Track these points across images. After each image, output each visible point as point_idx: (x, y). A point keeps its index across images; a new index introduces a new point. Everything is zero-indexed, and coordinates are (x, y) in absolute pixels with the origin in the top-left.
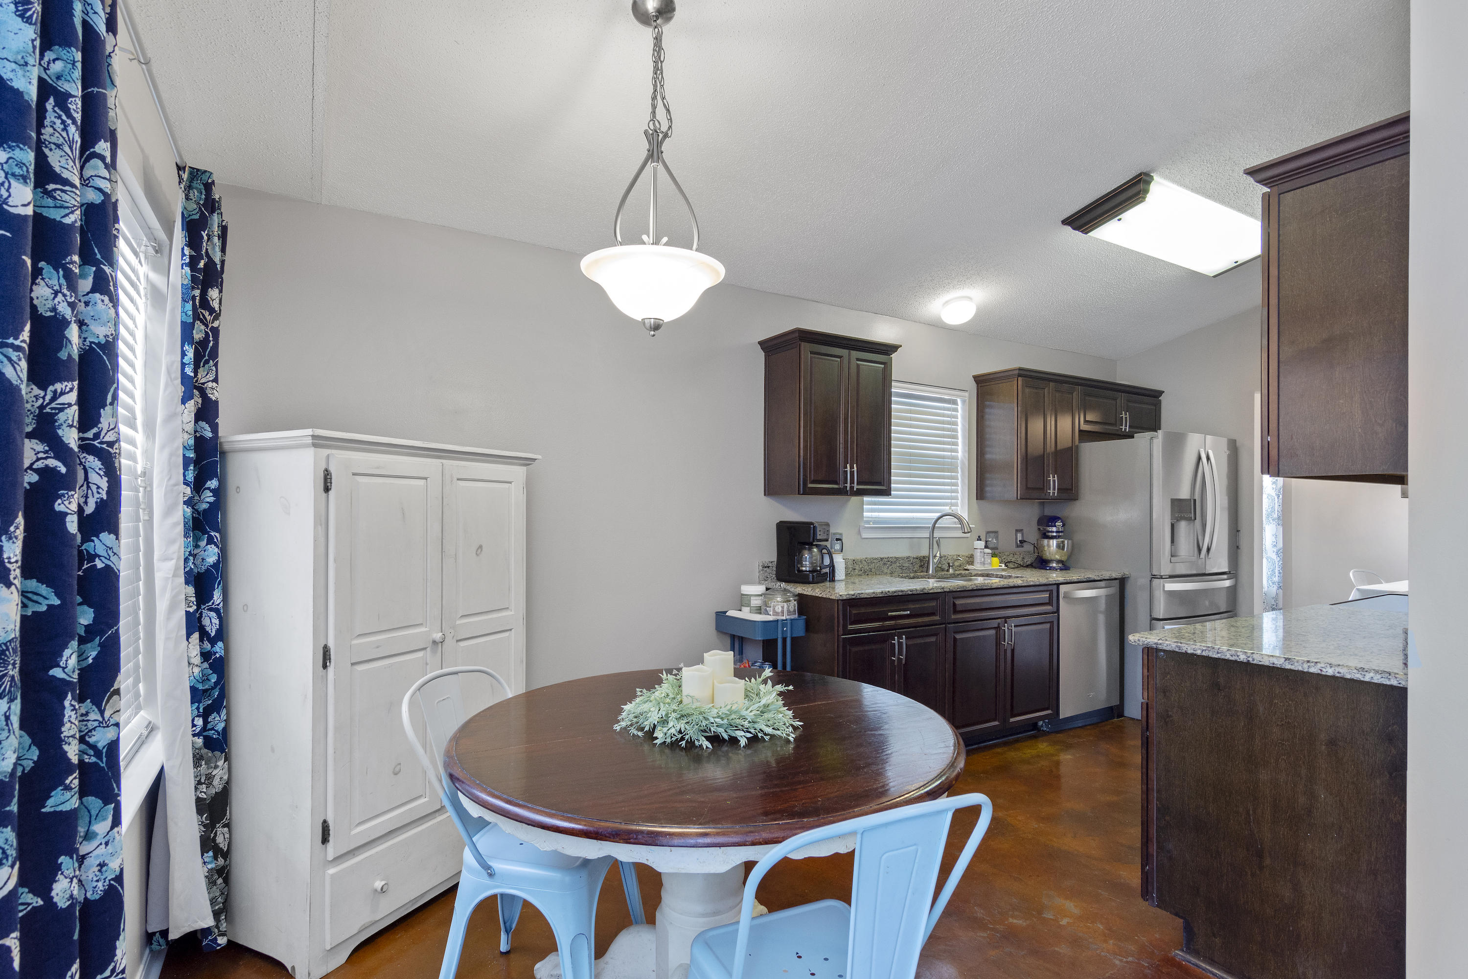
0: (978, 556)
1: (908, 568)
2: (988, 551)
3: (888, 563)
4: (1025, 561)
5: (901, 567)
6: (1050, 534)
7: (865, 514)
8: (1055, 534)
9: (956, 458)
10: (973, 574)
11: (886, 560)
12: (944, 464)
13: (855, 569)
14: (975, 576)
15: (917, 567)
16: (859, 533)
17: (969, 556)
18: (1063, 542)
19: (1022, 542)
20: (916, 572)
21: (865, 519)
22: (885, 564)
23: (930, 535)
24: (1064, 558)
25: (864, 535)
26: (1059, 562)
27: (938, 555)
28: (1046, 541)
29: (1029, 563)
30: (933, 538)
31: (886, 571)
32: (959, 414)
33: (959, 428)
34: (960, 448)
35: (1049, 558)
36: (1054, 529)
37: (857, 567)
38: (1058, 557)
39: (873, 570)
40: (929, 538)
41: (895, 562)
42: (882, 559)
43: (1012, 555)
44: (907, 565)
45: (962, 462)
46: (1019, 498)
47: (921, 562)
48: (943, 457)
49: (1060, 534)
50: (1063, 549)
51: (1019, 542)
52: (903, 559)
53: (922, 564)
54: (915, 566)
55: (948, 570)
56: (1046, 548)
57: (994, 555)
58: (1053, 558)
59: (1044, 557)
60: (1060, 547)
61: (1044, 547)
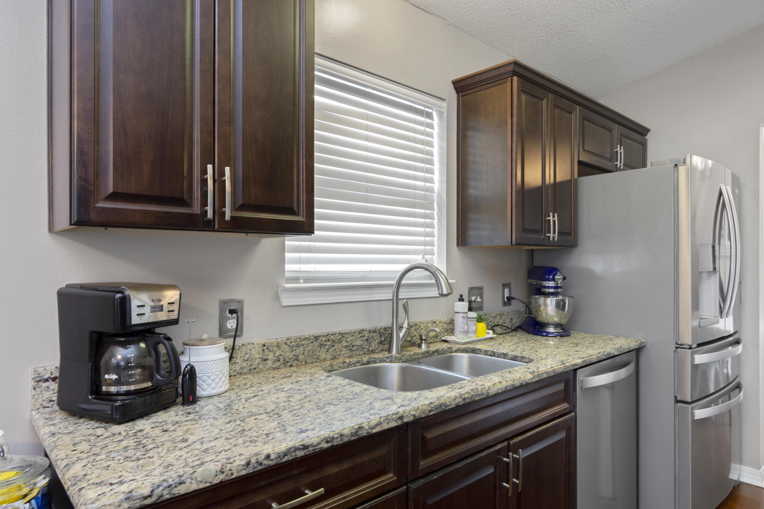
0: (459, 321)
1: (361, 347)
2: (473, 314)
3: (328, 343)
4: (514, 322)
5: (350, 348)
6: (547, 290)
7: (288, 267)
8: (552, 290)
9: (431, 190)
10: (454, 349)
11: (324, 339)
12: (415, 197)
13: (266, 360)
14: (456, 351)
15: (374, 345)
16: (277, 298)
17: (448, 322)
18: (563, 301)
19: (509, 299)
20: (373, 352)
21: (287, 275)
22: (321, 345)
23: (393, 297)
24: (564, 322)
25: (286, 301)
26: (557, 325)
27: (405, 325)
28: (541, 300)
29: (517, 324)
30: (397, 299)
31: (323, 356)
32: (436, 131)
33: (436, 150)
34: (436, 177)
35: (546, 321)
36: (551, 284)
37: (271, 356)
38: (556, 319)
39: (301, 357)
40: (392, 300)
41: (340, 341)
42: (316, 338)
43: (499, 316)
44: (359, 343)
45: (439, 196)
46: (514, 243)
47: (381, 336)
48: (415, 188)
49: (560, 290)
50: (563, 309)
51: (506, 300)
52: (352, 334)
53: (383, 339)
54: (373, 343)
55: (419, 346)
56: (542, 308)
57: (479, 319)
58: (551, 321)
59: (539, 319)
60: (560, 306)
61: (539, 306)
